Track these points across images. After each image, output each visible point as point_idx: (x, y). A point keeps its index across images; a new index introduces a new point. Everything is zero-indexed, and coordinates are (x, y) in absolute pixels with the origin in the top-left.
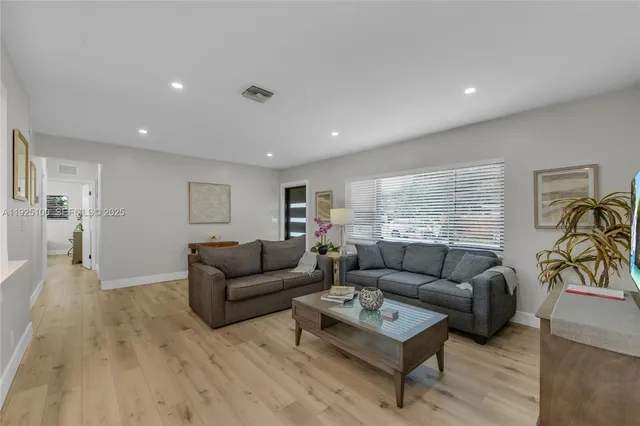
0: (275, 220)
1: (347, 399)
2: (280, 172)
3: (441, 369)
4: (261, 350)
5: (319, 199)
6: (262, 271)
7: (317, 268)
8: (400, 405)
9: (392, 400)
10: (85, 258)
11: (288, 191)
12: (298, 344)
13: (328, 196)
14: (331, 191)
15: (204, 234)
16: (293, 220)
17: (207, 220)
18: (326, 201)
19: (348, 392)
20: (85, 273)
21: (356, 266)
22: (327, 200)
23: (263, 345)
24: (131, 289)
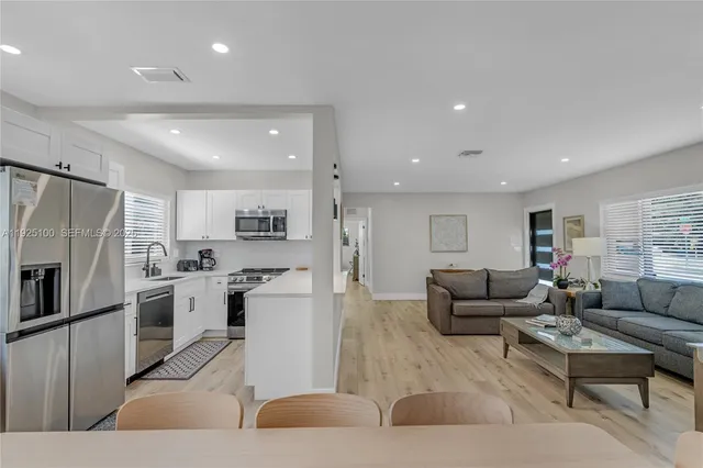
0: (518, 249)
1: (527, 392)
2: (523, 195)
3: (646, 406)
4: (476, 355)
5: (567, 225)
6: (488, 297)
7: (548, 300)
8: (570, 405)
9: (564, 400)
10: (360, 277)
11: (533, 216)
12: (505, 357)
13: (579, 221)
14: (582, 216)
15: (442, 262)
16: (540, 249)
17: (445, 249)
18: (576, 228)
19: (529, 388)
20: (361, 288)
21: (599, 304)
22: (578, 226)
23: (476, 352)
24: (390, 302)
